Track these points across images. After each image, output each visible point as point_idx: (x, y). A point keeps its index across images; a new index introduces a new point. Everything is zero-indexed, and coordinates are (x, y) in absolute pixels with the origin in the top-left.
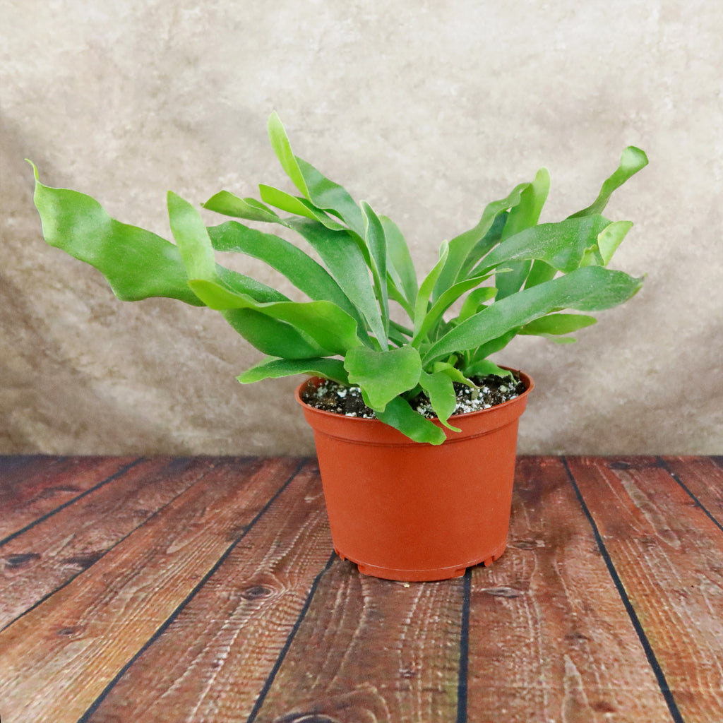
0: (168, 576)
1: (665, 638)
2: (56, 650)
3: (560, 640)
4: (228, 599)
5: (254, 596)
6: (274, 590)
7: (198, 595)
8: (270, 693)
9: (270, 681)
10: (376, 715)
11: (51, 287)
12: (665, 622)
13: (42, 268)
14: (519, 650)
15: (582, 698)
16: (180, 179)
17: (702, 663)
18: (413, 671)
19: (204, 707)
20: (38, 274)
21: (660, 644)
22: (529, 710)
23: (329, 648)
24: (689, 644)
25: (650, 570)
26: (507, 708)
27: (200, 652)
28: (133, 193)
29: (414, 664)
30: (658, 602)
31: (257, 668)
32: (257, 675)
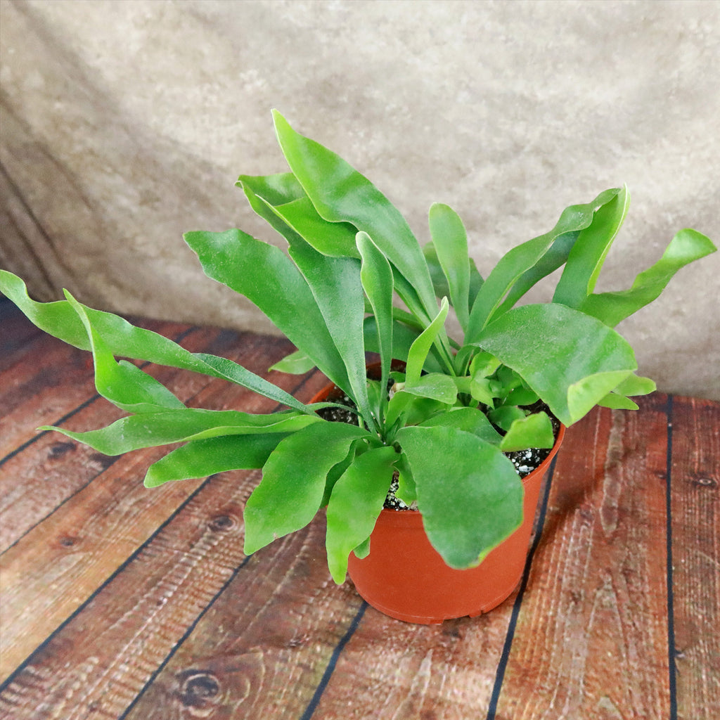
0: (162, 491)
1: (528, 650)
2: (54, 561)
3: (436, 633)
4: (197, 527)
5: (219, 527)
6: (236, 522)
7: (177, 517)
8: (185, 644)
9: (190, 630)
10: (252, 685)
11: (102, 170)
12: (539, 631)
13: (92, 152)
14: (396, 636)
15: (419, 704)
16: (203, 74)
17: (543, 685)
18: (300, 642)
19: (134, 646)
20: (89, 159)
21: (519, 655)
22: (369, 708)
23: (249, 600)
24: (545, 663)
25: (566, 558)
26: (353, 701)
27: (154, 585)
28: (158, 88)
29: (305, 636)
30: (548, 603)
31: (188, 613)
32: (184, 621)
